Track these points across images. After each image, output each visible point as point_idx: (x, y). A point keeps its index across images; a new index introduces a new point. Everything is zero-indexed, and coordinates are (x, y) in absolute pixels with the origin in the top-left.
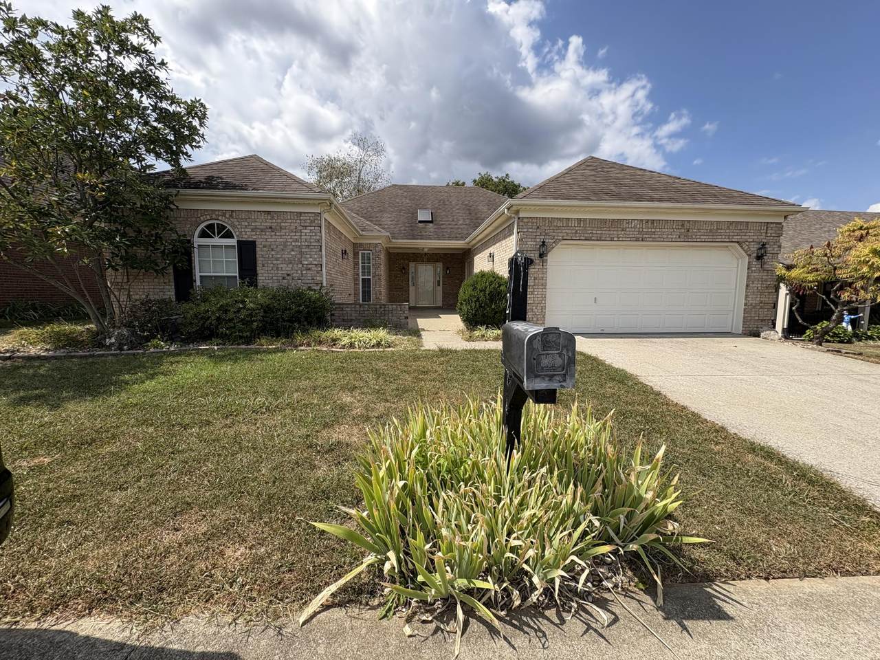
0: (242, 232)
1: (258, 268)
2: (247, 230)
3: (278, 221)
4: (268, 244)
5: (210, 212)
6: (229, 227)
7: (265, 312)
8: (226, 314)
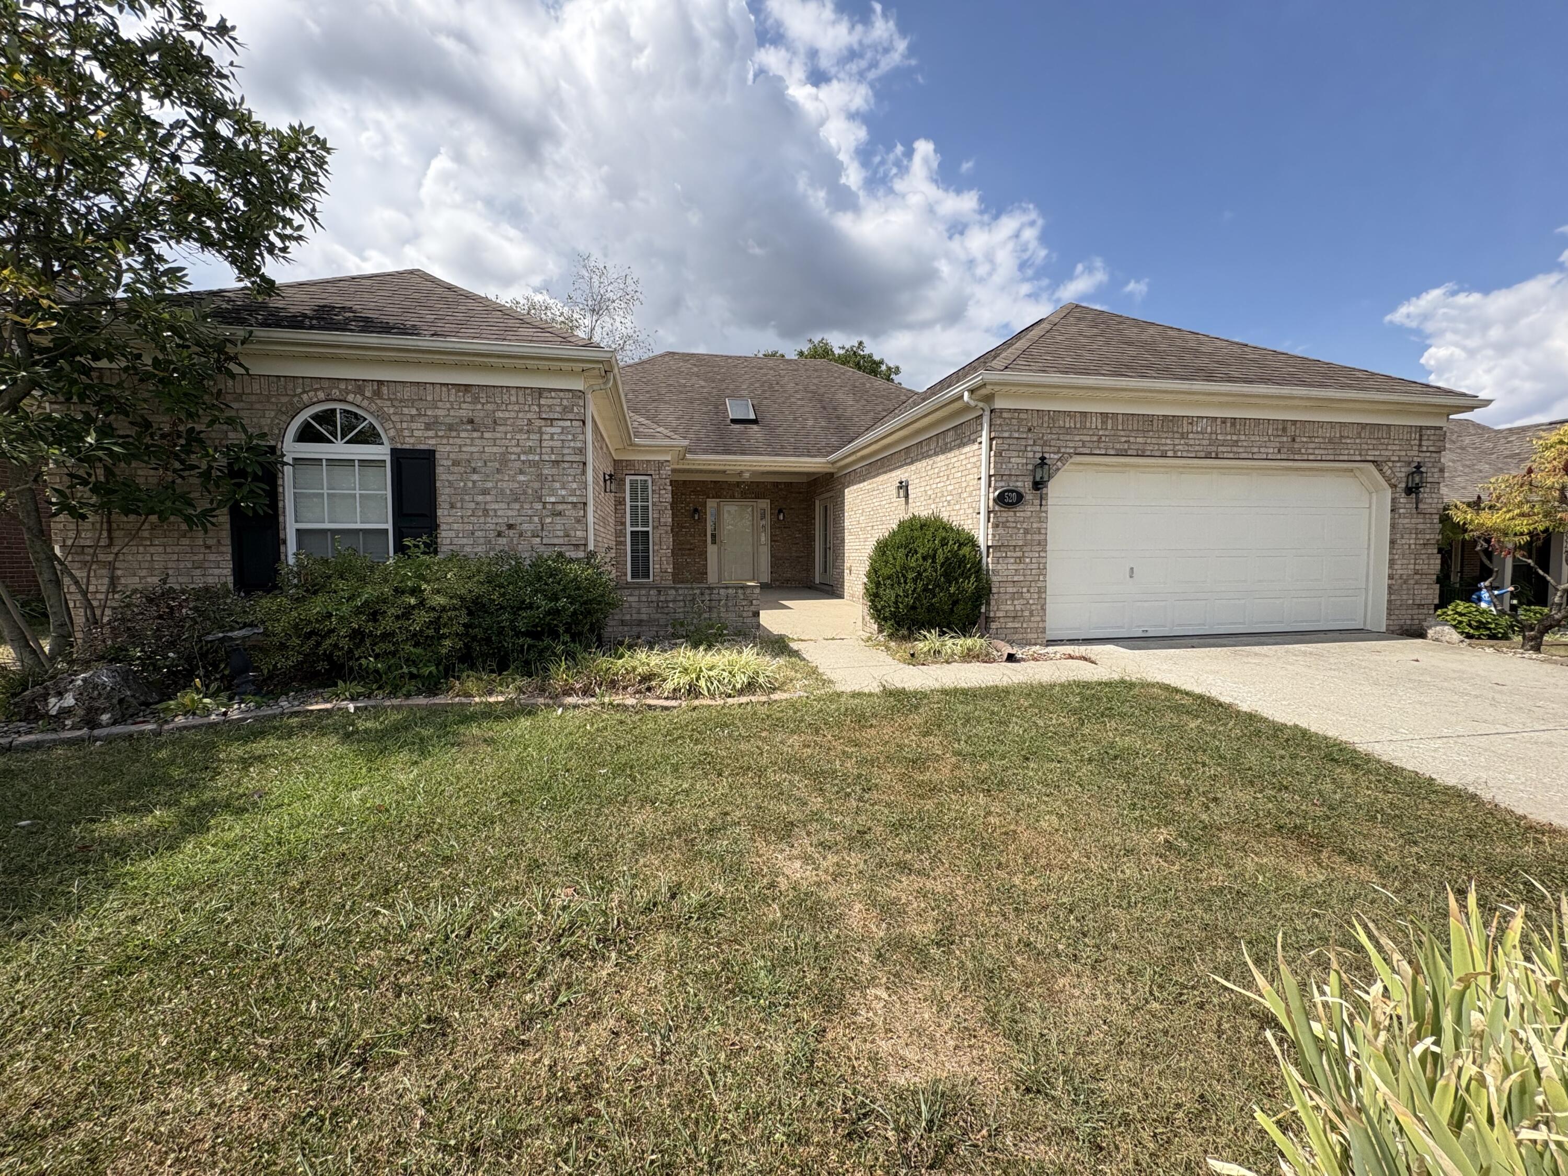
0: (402, 430)
1: (439, 512)
2: (414, 426)
3: (489, 407)
4: (465, 456)
5: (326, 384)
6: (370, 419)
7: (470, 613)
8: (375, 620)
